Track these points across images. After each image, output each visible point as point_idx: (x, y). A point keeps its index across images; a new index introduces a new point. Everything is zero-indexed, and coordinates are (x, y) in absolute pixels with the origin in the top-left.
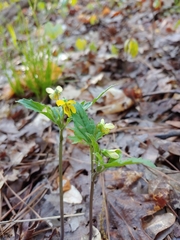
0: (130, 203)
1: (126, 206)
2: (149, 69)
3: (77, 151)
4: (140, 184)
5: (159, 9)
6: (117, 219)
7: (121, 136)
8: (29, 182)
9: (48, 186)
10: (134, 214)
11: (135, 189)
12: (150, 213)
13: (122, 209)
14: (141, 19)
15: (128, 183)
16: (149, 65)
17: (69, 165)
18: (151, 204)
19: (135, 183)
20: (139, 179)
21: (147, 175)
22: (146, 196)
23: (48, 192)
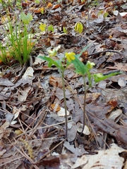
0: (97, 109)
1: (96, 111)
2: (87, 40)
3: (58, 89)
4: (100, 98)
5: (84, 3)
6: (92, 118)
7: (81, 79)
8: (34, 110)
9: (47, 110)
10: (101, 113)
11: (98, 102)
12: (109, 111)
13: (94, 113)
14: (74, 10)
15: (94, 99)
16: (88, 38)
17: (56, 97)
18: (108, 107)
19: (98, 99)
20: (99, 96)
21: (104, 93)
22: (105, 104)
23: (48, 113)
